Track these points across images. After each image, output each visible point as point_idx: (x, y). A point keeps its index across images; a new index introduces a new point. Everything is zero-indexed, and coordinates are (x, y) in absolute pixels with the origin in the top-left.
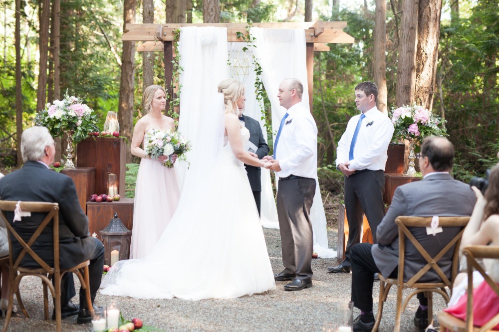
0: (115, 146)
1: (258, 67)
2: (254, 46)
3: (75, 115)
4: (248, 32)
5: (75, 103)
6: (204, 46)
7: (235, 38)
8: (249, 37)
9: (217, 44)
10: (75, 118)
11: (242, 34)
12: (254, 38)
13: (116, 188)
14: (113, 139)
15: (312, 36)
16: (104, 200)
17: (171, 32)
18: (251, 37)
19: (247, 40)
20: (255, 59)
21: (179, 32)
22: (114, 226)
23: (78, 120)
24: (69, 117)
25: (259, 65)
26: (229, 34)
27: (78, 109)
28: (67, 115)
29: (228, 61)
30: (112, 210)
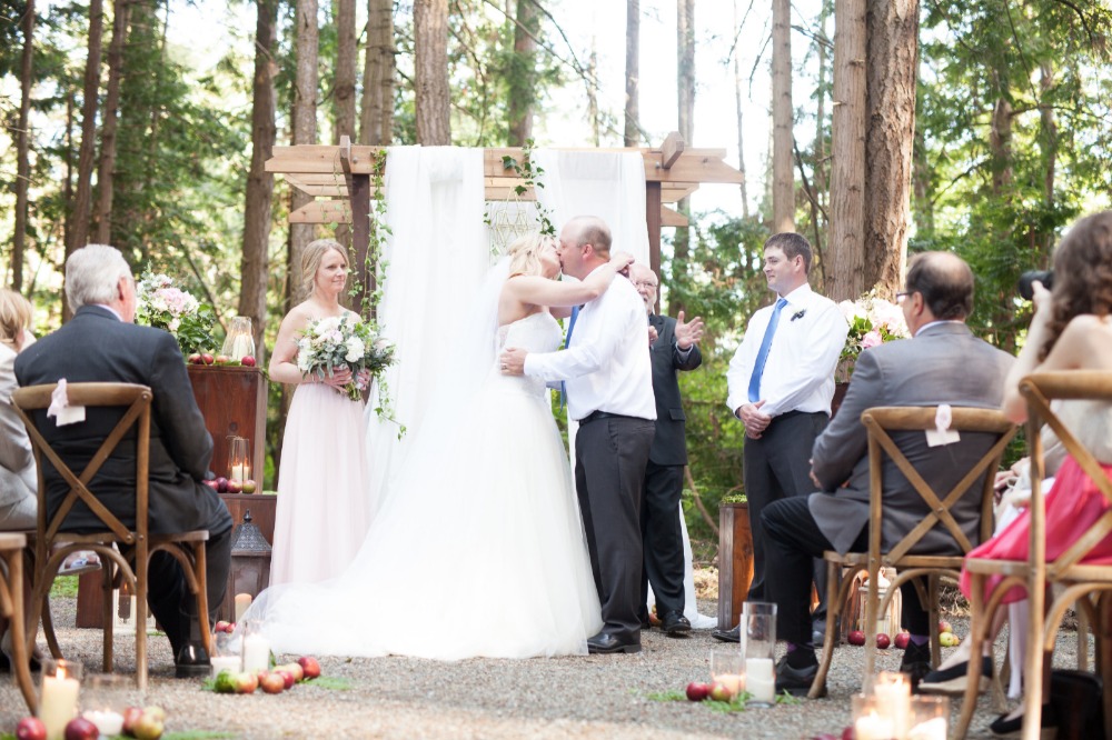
0: (246, 385)
1: (546, 228)
2: (539, 184)
3: (166, 309)
4: (527, 157)
5: (166, 286)
6: (436, 184)
7: (499, 169)
8: (528, 167)
9: (461, 181)
10: (165, 313)
11: (514, 160)
12: (539, 170)
13: (247, 469)
14: (241, 371)
15: (658, 168)
16: (223, 489)
17: (369, 156)
18: (534, 167)
19: (526, 173)
20: (541, 211)
21: (385, 155)
22: (243, 538)
23: (173, 317)
24: (153, 313)
25: (548, 223)
26: (488, 162)
27: (172, 297)
28: (149, 309)
29: (486, 215)
30: (239, 509)
